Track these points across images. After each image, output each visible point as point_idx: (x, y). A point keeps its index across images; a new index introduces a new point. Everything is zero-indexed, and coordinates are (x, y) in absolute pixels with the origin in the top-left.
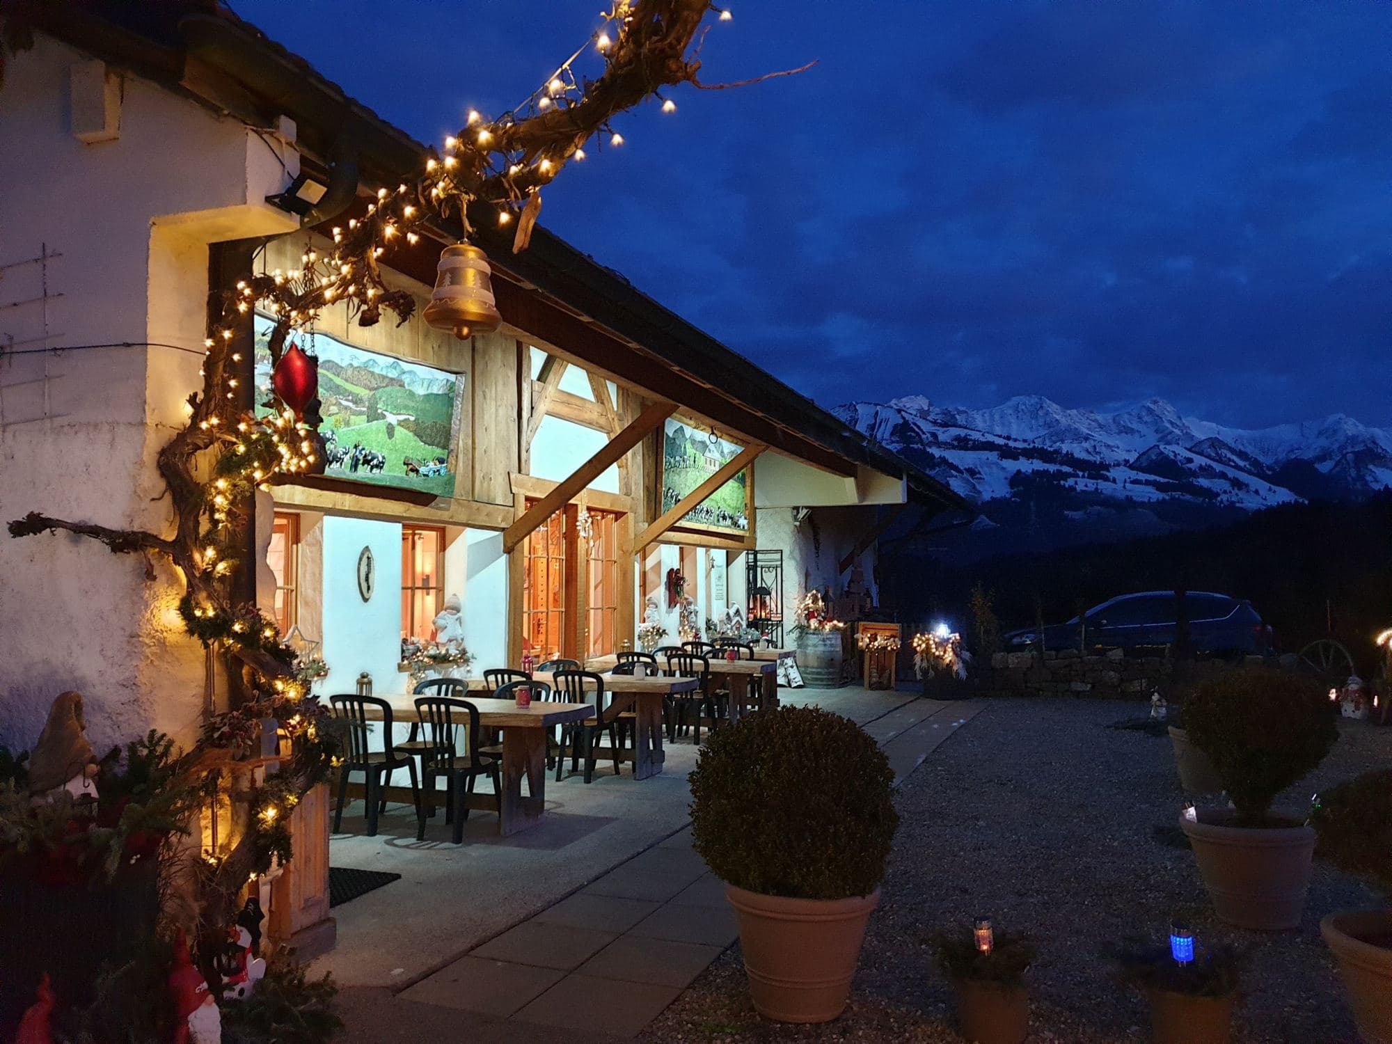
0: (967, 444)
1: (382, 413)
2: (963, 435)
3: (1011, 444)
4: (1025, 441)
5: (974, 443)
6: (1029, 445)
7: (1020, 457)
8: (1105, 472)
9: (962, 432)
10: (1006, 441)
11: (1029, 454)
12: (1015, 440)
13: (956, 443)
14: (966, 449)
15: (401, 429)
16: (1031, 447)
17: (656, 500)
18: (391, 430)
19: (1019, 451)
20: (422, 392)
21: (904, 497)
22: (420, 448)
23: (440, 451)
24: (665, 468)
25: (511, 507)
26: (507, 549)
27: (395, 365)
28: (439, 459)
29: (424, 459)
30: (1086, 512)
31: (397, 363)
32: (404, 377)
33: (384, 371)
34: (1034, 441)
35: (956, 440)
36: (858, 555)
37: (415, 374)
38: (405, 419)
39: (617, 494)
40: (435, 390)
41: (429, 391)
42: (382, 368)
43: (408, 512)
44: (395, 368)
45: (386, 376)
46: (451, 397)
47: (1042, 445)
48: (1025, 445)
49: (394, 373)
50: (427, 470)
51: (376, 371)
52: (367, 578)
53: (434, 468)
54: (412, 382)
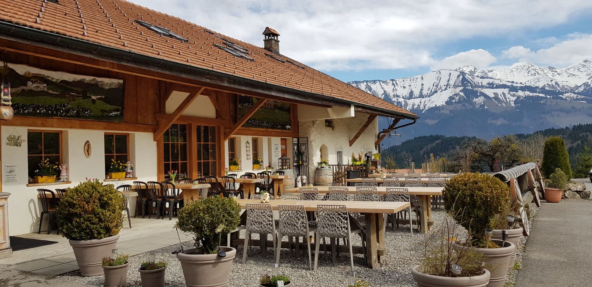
0: (493, 86)
1: (89, 96)
2: (491, 82)
3: (515, 85)
4: (521, 83)
5: (496, 85)
6: (523, 85)
7: (519, 91)
8: (561, 96)
9: (491, 81)
10: (512, 84)
11: (523, 89)
12: (516, 83)
13: (488, 86)
14: (492, 88)
15: (99, 101)
16: (524, 86)
17: (235, 120)
18: (94, 101)
19: (518, 88)
20: (107, 88)
21: (353, 114)
22: (108, 107)
23: (117, 107)
24: (240, 108)
25: (156, 125)
26: (154, 140)
27: (94, 80)
28: (117, 110)
29: (110, 110)
30: (551, 115)
31: (95, 79)
32: (98, 83)
33: (89, 82)
34: (525, 83)
35: (488, 84)
36: (357, 138)
37: (103, 82)
38: (100, 97)
39: (214, 119)
40: (113, 87)
41: (111, 87)
42: (88, 81)
43: (105, 129)
44: (94, 81)
45: (90, 84)
46: (122, 89)
47: (529, 85)
48: (522, 85)
49: (94, 82)
50: (111, 114)
51: (85, 82)
52: (88, 151)
53: (115, 113)
54: (102, 85)
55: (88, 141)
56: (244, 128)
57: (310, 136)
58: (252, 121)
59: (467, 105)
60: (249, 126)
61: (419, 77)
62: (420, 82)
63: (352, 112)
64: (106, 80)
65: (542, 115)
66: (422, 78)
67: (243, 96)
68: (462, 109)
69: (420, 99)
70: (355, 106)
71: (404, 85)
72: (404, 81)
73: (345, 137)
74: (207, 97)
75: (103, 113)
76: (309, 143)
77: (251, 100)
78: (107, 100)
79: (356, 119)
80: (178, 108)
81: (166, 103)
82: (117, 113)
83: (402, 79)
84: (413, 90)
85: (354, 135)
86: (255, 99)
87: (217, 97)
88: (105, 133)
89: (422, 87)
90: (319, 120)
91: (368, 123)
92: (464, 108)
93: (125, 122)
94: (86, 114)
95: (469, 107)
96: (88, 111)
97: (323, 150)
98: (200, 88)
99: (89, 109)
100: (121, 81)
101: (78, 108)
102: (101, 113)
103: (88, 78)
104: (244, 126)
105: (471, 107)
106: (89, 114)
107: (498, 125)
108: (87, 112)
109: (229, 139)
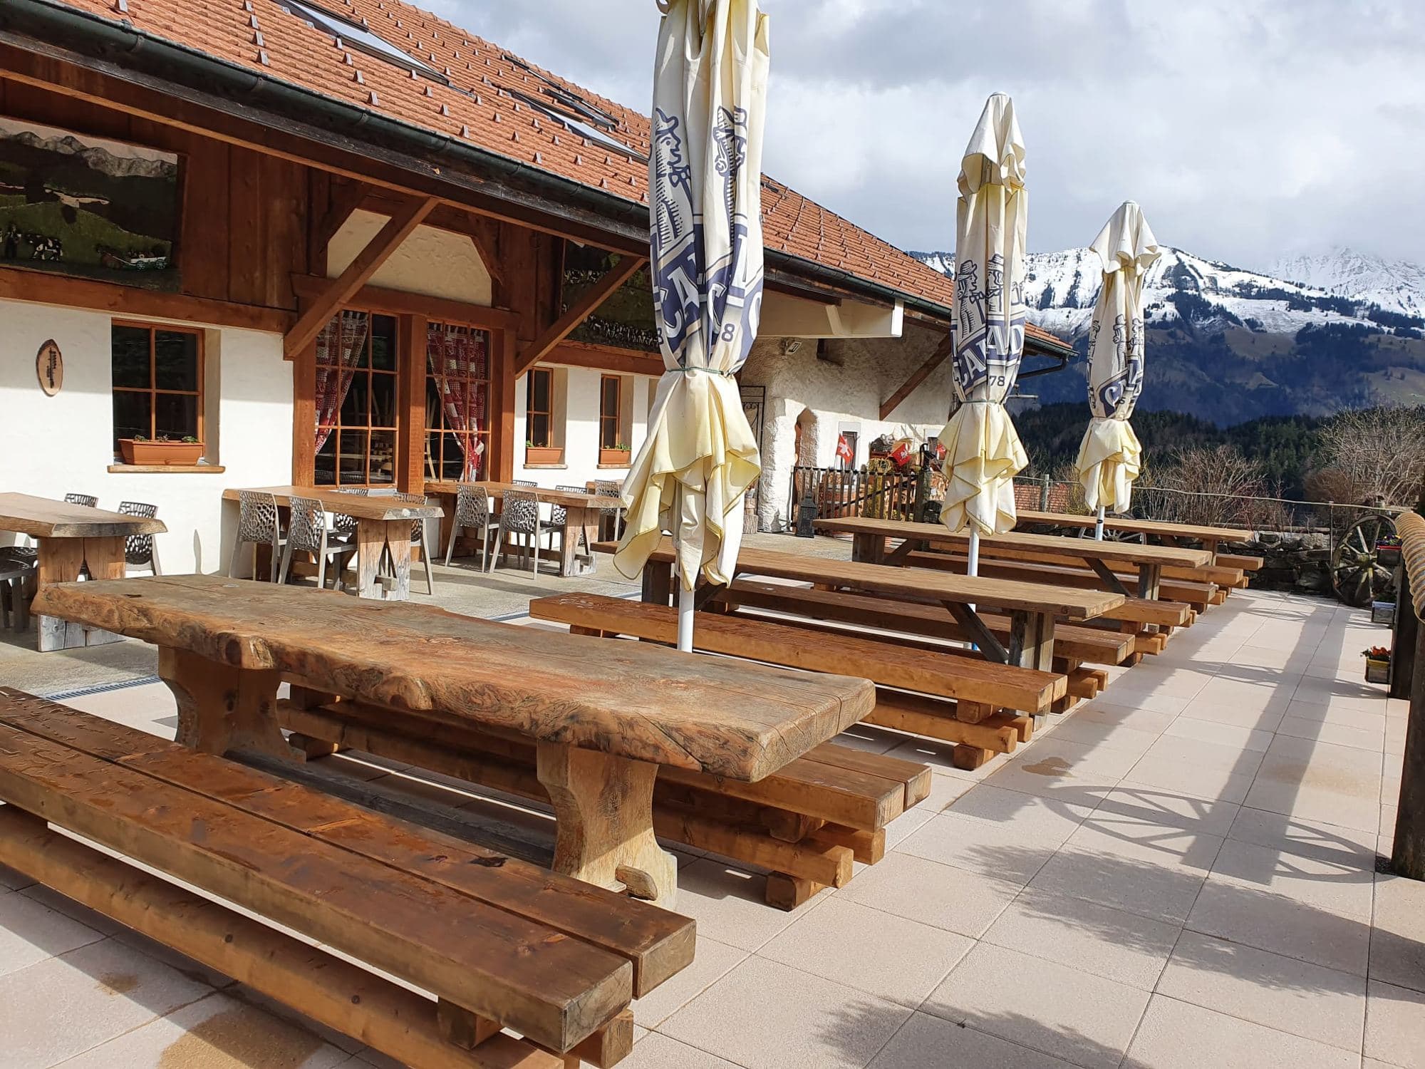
0: (1250, 291)
1: (51, 193)
2: (1247, 281)
3: (1304, 292)
4: (1322, 289)
5: (1259, 291)
6: (1327, 294)
9: (1246, 278)
10: (1298, 289)
11: (1324, 304)
12: (1310, 288)
13: (1237, 290)
14: (1248, 297)
15: (85, 212)
16: (1328, 296)
17: (552, 317)
18: (69, 213)
19: (1313, 301)
20: (119, 174)
21: (897, 329)
22: (123, 237)
23: (157, 241)
24: (568, 283)
25: (293, 311)
26: (286, 357)
27: (69, 141)
28: (157, 251)
29: (130, 249)
30: (1386, 374)
31: (72, 138)
32: (85, 155)
33: (51, 147)
34: (1332, 290)
35: (1238, 285)
36: (903, 398)
37: (105, 152)
38: (93, 202)
39: (487, 307)
40: (142, 173)
41: (133, 173)
42: (46, 144)
43: (112, 306)
44: (70, 144)
45: (55, 153)
46: (170, 183)
47: (1342, 296)
48: (1321, 294)
49: (67, 150)
50: (134, 261)
51: (36, 145)
52: (50, 373)
53: (146, 260)
54: (100, 161)
55: (51, 343)
56: (576, 343)
57: (771, 382)
58: (602, 326)
59: (1179, 333)
60: (593, 341)
61: (1072, 253)
62: (1071, 266)
63: (896, 323)
64: (116, 149)
65: (1361, 374)
66: (1079, 258)
67: (582, 245)
68: (1168, 342)
69: (1068, 309)
70: (907, 306)
71: (1033, 273)
72: (1032, 260)
73: (870, 391)
74: (468, 239)
75: (104, 255)
76: (767, 403)
77: (604, 262)
78: (118, 215)
79: (905, 345)
80: (356, 261)
81: (330, 244)
82: (153, 260)
83: (1030, 257)
84: (1052, 286)
85: (895, 389)
86: (618, 259)
87: (497, 242)
88: (113, 320)
89: (1075, 281)
90: (800, 340)
91: (936, 358)
92: (1172, 341)
93: (187, 293)
94: (41, 252)
95: (1184, 339)
96: (46, 244)
97: (803, 425)
98: (422, 202)
99: (52, 239)
100: (172, 158)
101: (10, 229)
102: (99, 255)
103: (47, 135)
104: (578, 339)
105: (1189, 339)
106: (54, 255)
107: (1249, 390)
108: (41, 247)
109: (530, 372)
